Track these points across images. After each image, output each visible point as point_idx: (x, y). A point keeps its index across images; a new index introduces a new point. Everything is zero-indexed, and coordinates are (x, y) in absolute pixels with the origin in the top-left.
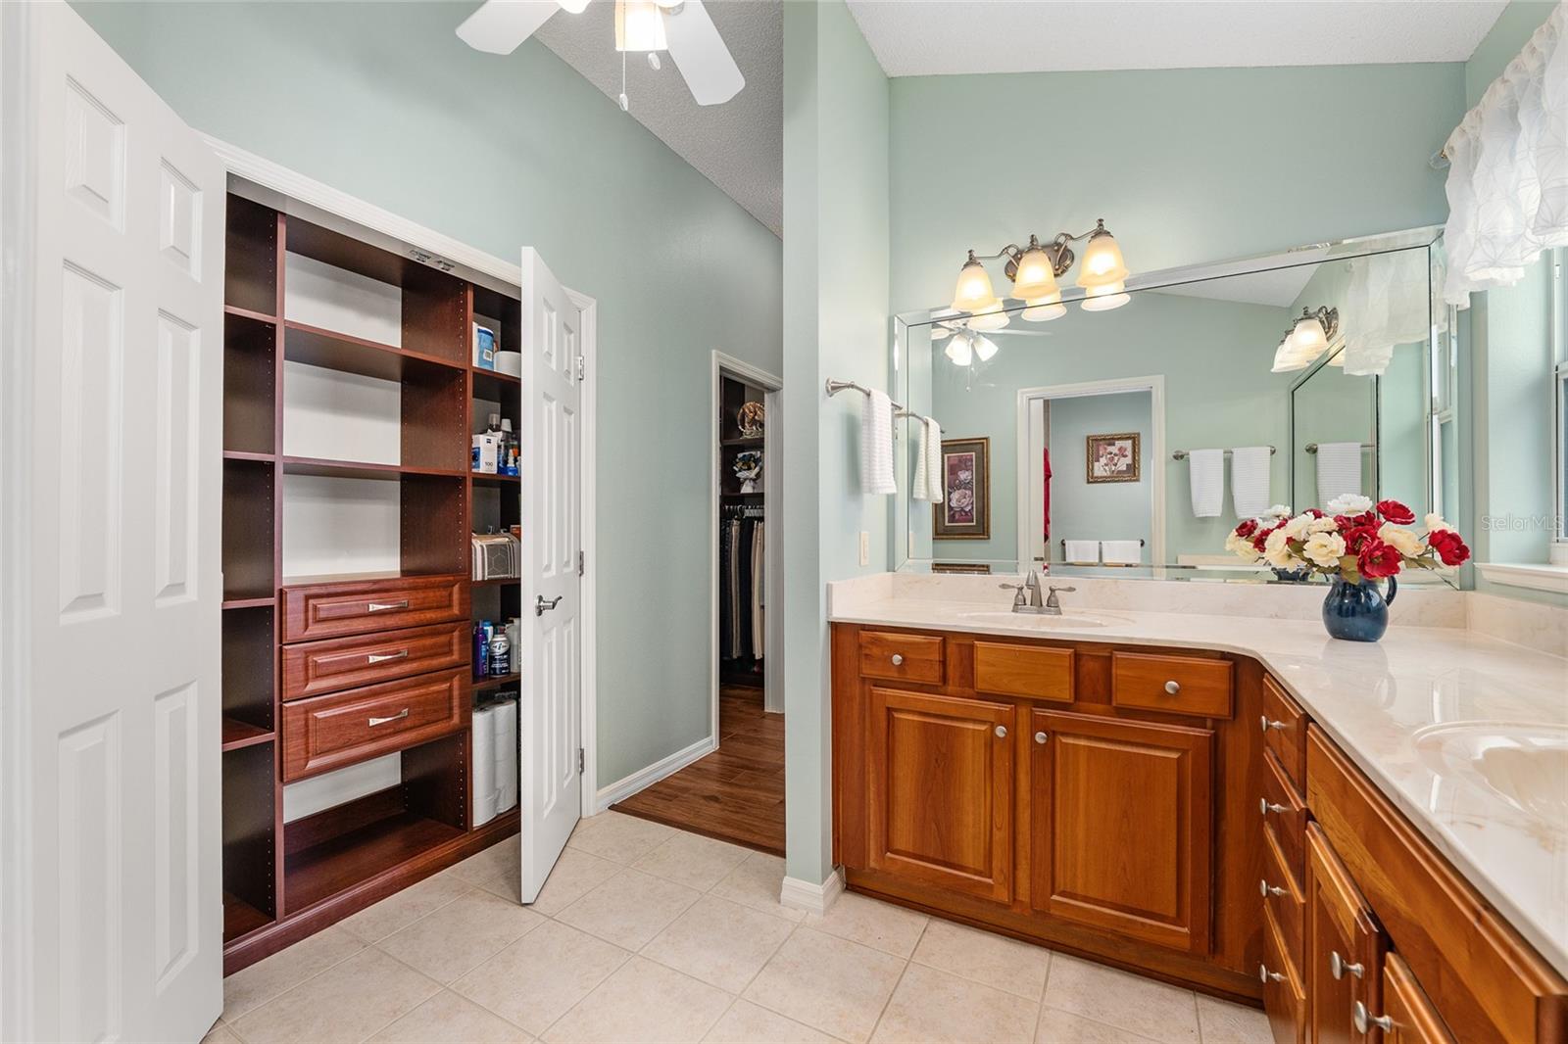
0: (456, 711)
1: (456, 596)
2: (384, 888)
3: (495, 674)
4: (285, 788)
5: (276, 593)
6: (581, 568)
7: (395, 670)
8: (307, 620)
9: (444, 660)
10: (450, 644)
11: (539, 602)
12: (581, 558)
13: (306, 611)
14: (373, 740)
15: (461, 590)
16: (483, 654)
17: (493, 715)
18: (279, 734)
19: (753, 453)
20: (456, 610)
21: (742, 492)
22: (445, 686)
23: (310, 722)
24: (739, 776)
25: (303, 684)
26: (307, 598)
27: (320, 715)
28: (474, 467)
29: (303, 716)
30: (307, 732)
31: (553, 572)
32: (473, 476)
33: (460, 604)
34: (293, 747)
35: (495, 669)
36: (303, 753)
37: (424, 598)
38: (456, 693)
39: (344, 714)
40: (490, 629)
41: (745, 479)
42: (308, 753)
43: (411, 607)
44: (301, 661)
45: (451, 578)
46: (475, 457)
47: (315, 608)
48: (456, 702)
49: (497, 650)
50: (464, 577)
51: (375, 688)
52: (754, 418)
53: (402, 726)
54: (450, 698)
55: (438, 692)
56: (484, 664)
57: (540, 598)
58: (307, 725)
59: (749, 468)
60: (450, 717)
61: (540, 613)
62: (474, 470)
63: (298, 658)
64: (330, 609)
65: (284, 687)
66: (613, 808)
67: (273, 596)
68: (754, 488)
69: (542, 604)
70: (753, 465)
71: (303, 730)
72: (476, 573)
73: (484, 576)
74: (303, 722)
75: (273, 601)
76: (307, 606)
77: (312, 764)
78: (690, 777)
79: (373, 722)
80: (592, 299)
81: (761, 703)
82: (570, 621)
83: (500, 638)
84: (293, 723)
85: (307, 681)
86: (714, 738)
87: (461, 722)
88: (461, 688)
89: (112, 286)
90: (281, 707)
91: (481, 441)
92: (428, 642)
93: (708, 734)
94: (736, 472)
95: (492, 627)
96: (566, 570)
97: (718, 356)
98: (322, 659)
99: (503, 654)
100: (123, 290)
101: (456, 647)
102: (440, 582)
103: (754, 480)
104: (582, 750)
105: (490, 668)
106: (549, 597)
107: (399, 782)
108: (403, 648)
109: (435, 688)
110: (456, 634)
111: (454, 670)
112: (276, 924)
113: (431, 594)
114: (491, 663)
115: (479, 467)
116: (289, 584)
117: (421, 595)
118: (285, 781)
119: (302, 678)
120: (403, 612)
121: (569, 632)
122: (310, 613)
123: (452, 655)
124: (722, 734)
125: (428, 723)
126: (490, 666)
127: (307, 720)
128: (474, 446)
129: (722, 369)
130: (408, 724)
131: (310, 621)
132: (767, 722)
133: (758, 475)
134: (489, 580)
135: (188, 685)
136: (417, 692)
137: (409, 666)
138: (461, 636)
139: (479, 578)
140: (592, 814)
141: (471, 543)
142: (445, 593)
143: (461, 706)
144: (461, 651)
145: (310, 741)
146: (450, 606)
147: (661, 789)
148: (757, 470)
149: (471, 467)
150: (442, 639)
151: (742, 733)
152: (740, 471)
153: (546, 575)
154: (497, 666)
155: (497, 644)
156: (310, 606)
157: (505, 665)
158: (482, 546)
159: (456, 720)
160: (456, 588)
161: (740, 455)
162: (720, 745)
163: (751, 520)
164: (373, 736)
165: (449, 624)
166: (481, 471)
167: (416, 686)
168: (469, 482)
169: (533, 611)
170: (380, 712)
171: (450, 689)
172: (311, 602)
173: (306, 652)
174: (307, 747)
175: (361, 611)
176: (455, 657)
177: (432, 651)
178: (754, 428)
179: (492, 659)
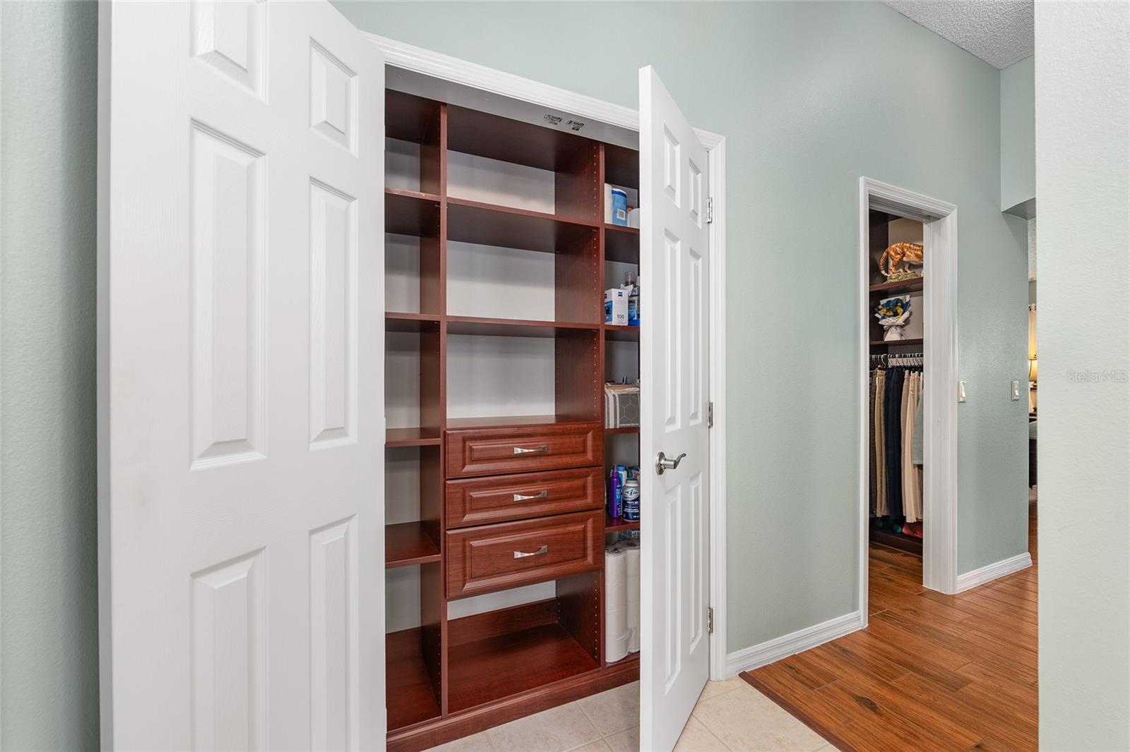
0: (590, 552)
1: (590, 443)
2: (527, 706)
3: (627, 517)
4: (448, 603)
5: (442, 435)
6: (711, 420)
7: (536, 509)
8: (464, 459)
9: (579, 503)
10: (584, 488)
11: (660, 460)
12: (710, 409)
13: (464, 451)
14: (518, 571)
15: (594, 439)
16: (617, 497)
17: (625, 559)
18: (443, 556)
19: (901, 297)
20: (590, 456)
21: (885, 340)
22: (581, 527)
23: (468, 549)
24: (902, 678)
25: (462, 515)
26: (464, 441)
27: (475, 543)
28: (607, 321)
29: (460, 544)
30: (464, 558)
31: (678, 425)
32: (607, 328)
33: (593, 451)
34: (454, 569)
35: (627, 513)
36: (461, 577)
37: (561, 444)
38: (590, 535)
39: (492, 545)
40: (624, 474)
41: (890, 327)
42: (465, 576)
43: (550, 452)
44: (459, 495)
45: (586, 426)
46: (608, 311)
47: (471, 449)
48: (590, 544)
49: (629, 495)
50: (598, 425)
51: (518, 524)
52: (901, 260)
53: (542, 561)
54: (585, 539)
55: (573, 532)
56: (618, 506)
57: (662, 455)
58: (464, 552)
59: (896, 314)
60: (585, 556)
61: (661, 472)
62: (607, 323)
63: (457, 492)
64: (482, 450)
65: (447, 517)
66: (743, 675)
67: (439, 437)
68: (902, 335)
69: (663, 462)
70: (900, 310)
71: (461, 556)
72: (609, 421)
73: (616, 425)
74: (461, 549)
75: (438, 441)
76: (464, 446)
77: (469, 586)
78: (834, 660)
79: (518, 555)
80: (721, 136)
81: (917, 574)
82: (697, 476)
83: (632, 484)
84: (454, 550)
85: (464, 513)
86: (862, 614)
87: (594, 563)
88: (595, 529)
89: (257, 153)
90: (445, 533)
91: (613, 294)
92: (565, 484)
93: (854, 607)
94: (878, 320)
95: (626, 472)
96: (693, 423)
97: (867, 183)
98: (476, 494)
99: (634, 500)
100: (267, 155)
101: (590, 491)
102: (575, 429)
103: (902, 327)
104: (711, 610)
105: (624, 512)
106: (672, 454)
107: (554, 596)
108: (543, 489)
109: (571, 528)
110: (590, 479)
111: (588, 513)
112: (441, 719)
113: (568, 440)
114: (624, 507)
115: (611, 320)
116: (450, 427)
117: (558, 440)
118: (447, 598)
119: (461, 510)
120: (544, 455)
121: (697, 489)
122: (467, 453)
123: (586, 499)
124: (872, 607)
125: (565, 561)
126: (623, 509)
127: (464, 547)
128: (606, 300)
129: (872, 199)
130: (548, 560)
131: (467, 460)
132: (926, 602)
133: (907, 321)
134: (620, 428)
135: (351, 517)
136: (556, 530)
137: (548, 505)
138: (594, 481)
139: (612, 426)
140: (721, 678)
141: (603, 393)
142: (580, 440)
143: (595, 548)
144: (594, 495)
145: (467, 565)
146: (584, 452)
147: (798, 666)
148: (906, 314)
149: (604, 320)
150: (579, 482)
151: (896, 611)
152: (883, 318)
153: (669, 429)
154: (629, 510)
155: (629, 490)
156: (467, 447)
157: (636, 511)
158: (614, 395)
159: (590, 560)
160: (590, 436)
161: (883, 302)
162: (869, 622)
163: (900, 371)
164: (517, 568)
165: (583, 470)
166: (613, 324)
167: (554, 525)
168: (602, 335)
169: (654, 470)
170: (523, 546)
171: (585, 530)
172: (469, 444)
173: (463, 488)
174: (464, 571)
175: (507, 453)
176: (589, 500)
177: (569, 494)
178: (901, 270)
179: (625, 503)
